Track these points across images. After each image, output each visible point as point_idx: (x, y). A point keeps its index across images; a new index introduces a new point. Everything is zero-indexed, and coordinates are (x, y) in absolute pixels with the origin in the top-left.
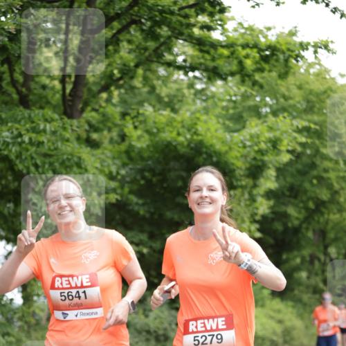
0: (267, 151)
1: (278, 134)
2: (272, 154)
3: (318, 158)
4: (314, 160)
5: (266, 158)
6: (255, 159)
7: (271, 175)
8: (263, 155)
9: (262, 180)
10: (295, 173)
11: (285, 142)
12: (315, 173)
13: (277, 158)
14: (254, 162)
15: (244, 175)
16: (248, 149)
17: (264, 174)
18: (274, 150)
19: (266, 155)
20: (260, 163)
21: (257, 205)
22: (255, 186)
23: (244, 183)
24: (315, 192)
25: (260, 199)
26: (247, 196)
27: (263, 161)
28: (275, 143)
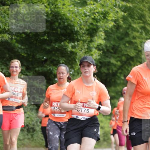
0: (100, 20)
1: (107, 9)
2: (103, 22)
3: (130, 30)
4: (128, 31)
5: (99, 24)
6: (92, 24)
7: (102, 35)
8: (97, 22)
9: (96, 38)
10: (116, 38)
11: (111, 15)
12: (127, 39)
13: (106, 24)
14: (91, 26)
15: (85, 34)
16: (88, 17)
17: (97, 34)
18: (104, 19)
19: (99, 22)
20: (95, 27)
21: (92, 53)
22: (91, 41)
23: (85, 38)
24: (126, 51)
25: (94, 50)
26: (86, 47)
27: (97, 26)
28: (105, 15)
